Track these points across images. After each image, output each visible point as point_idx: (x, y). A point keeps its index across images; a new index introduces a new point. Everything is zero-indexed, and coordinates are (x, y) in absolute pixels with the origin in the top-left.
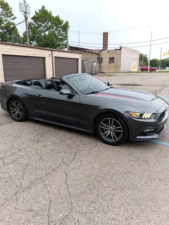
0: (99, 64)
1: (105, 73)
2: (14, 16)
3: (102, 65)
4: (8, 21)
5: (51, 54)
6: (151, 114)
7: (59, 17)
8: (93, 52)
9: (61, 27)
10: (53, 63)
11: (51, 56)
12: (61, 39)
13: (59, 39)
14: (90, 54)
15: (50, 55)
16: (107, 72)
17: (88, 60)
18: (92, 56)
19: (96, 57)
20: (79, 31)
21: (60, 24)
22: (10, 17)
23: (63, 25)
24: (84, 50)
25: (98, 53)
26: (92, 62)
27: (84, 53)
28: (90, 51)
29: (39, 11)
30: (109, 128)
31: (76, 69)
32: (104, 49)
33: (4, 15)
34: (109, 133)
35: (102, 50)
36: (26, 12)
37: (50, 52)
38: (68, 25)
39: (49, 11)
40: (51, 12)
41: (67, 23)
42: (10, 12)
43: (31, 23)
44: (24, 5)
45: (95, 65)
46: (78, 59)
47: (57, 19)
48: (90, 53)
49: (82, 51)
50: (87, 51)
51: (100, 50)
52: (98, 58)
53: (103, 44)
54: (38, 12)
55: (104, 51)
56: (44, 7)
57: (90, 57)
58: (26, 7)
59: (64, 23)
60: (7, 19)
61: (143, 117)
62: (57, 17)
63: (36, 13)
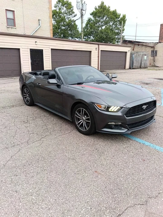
0: (153, 57)
1: (158, 67)
2: (75, 14)
3: (156, 59)
4: (69, 19)
5: (98, 48)
6: (119, 107)
7: (116, 11)
8: (147, 45)
9: (119, 21)
10: (98, 57)
11: (98, 50)
12: (117, 33)
13: (115, 32)
14: (144, 48)
15: (96, 48)
16: (161, 66)
17: (139, 53)
18: (146, 49)
19: (150, 50)
20: (137, 24)
21: (116, 18)
22: (71, 15)
23: (120, 19)
24: (138, 43)
25: (152, 46)
26: (142, 56)
27: (137, 46)
28: (144, 44)
29: (98, 6)
30: (82, 118)
31: (124, 62)
32: (160, 42)
33: (66, 13)
34: (82, 122)
35: (158, 43)
36: (82, 9)
37: (97, 46)
38: (126, 19)
39: (107, 7)
40: (110, 7)
41: (124, 17)
42: (72, 10)
43: (90, 19)
44: (80, 3)
45: (145, 59)
46: (126, 52)
47: (114, 13)
48: (144, 46)
49: (136, 44)
50: (141, 44)
51: (155, 43)
52: (153, 51)
53: (160, 37)
54: (98, 8)
55: (159, 44)
56: (103, 3)
57: (144, 50)
58: (82, 4)
59: (121, 16)
60: (69, 16)
61: (110, 110)
62: (114, 11)
63: (96, 9)
